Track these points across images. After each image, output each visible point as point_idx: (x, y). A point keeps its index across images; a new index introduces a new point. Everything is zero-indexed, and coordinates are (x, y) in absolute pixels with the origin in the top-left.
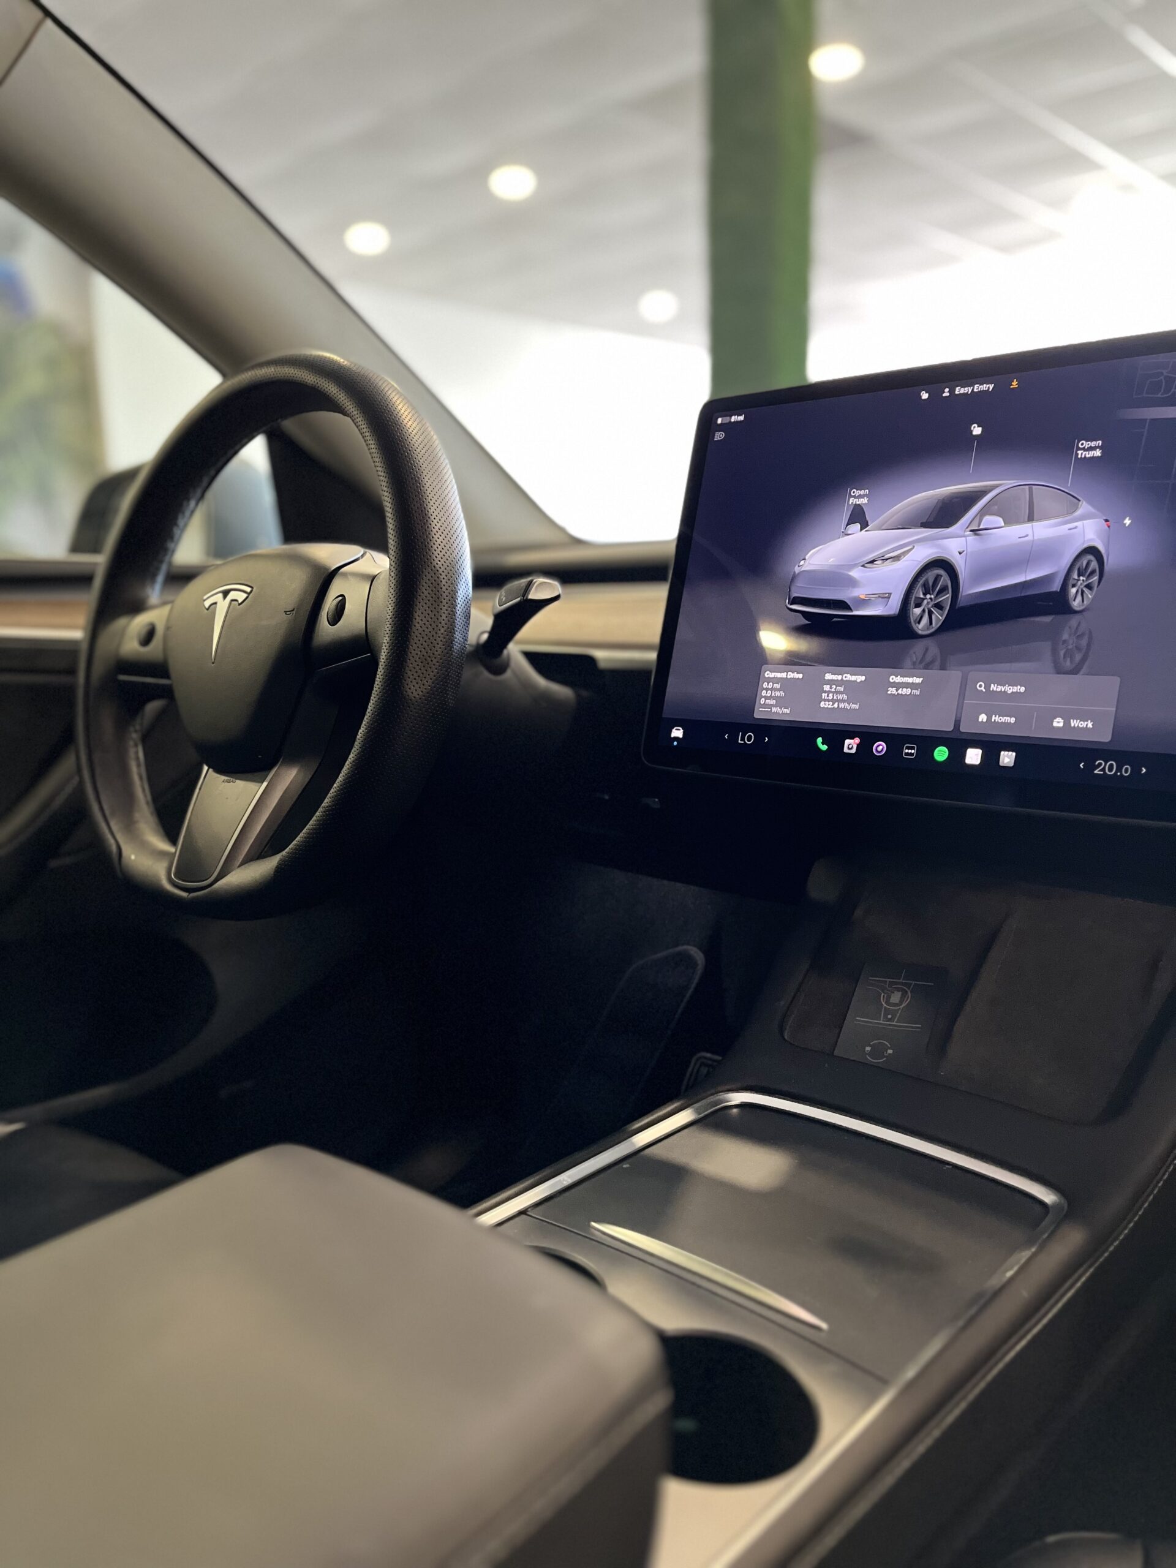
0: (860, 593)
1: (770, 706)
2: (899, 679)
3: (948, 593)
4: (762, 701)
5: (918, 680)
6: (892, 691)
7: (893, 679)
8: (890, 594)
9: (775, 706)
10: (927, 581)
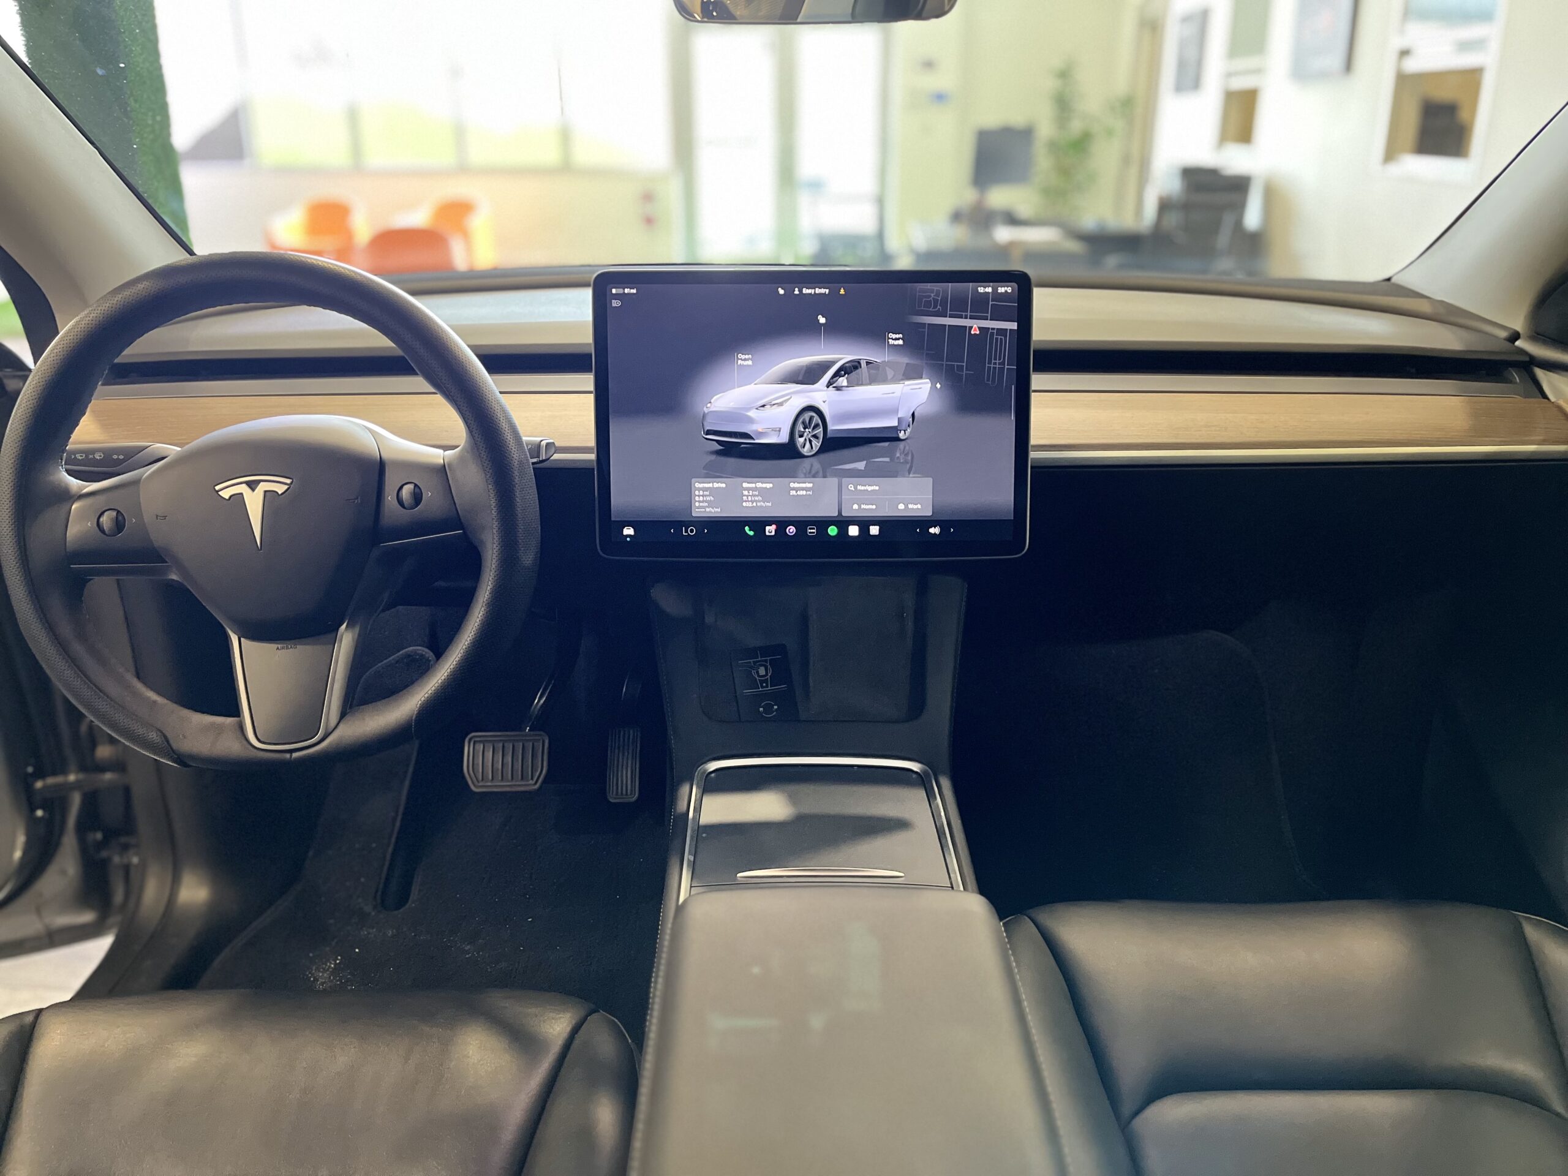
0: (759, 428)
1: (704, 507)
2: (796, 485)
3: (820, 428)
4: (697, 504)
5: (810, 485)
6: (793, 493)
7: (792, 485)
8: (780, 429)
9: (708, 507)
10: (804, 419)
